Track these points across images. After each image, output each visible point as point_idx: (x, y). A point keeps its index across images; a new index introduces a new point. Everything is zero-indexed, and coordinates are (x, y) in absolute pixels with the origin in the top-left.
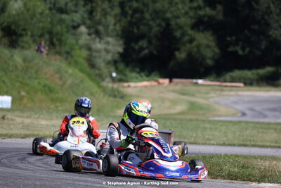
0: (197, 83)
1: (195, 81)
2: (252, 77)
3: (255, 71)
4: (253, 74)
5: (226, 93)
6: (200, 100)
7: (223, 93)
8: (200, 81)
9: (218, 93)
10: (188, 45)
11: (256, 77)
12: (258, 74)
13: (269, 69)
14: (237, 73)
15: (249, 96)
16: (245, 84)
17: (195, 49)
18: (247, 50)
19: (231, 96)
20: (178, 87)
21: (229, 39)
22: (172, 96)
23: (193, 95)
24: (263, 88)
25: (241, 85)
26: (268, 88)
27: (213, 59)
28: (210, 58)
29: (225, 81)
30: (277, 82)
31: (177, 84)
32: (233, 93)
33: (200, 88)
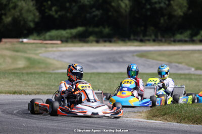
0: (22, 42)
1: (21, 40)
2: (66, 35)
3: (68, 31)
4: (67, 33)
5: (50, 49)
6: (33, 56)
7: (47, 49)
8: (25, 40)
9: (44, 49)
10: (13, 11)
11: (69, 36)
12: (71, 33)
13: (80, 29)
14: (54, 33)
15: (69, 51)
16: (62, 41)
17: (19, 14)
18: (59, 13)
19: (55, 51)
20: (8, 45)
21: (45, 4)
22: (8, 53)
23: (25, 52)
24: (77, 45)
25: (59, 42)
26: (81, 44)
27: (33, 21)
28: (30, 21)
29: (45, 40)
30: (87, 39)
31: (6, 43)
32: (54, 49)
33: (26, 45)
